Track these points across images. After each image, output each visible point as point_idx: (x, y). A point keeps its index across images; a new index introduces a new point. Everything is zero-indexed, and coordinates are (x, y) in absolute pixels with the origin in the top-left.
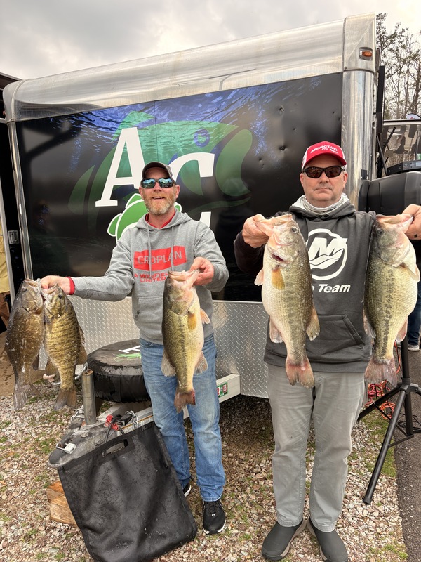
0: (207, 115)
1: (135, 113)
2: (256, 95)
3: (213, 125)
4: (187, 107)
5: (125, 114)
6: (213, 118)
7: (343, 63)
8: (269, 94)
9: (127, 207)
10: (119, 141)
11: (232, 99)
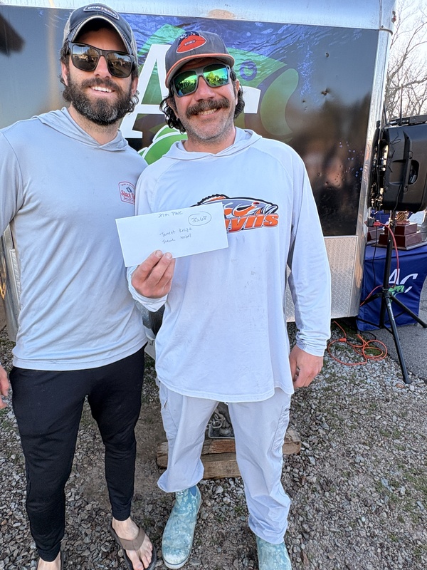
0: (256, 46)
1: (170, 27)
2: (305, 35)
3: (262, 58)
4: (234, 33)
5: (156, 26)
6: (262, 51)
7: (380, 22)
8: (318, 37)
9: (155, 140)
10: (147, 59)
11: (282, 34)
